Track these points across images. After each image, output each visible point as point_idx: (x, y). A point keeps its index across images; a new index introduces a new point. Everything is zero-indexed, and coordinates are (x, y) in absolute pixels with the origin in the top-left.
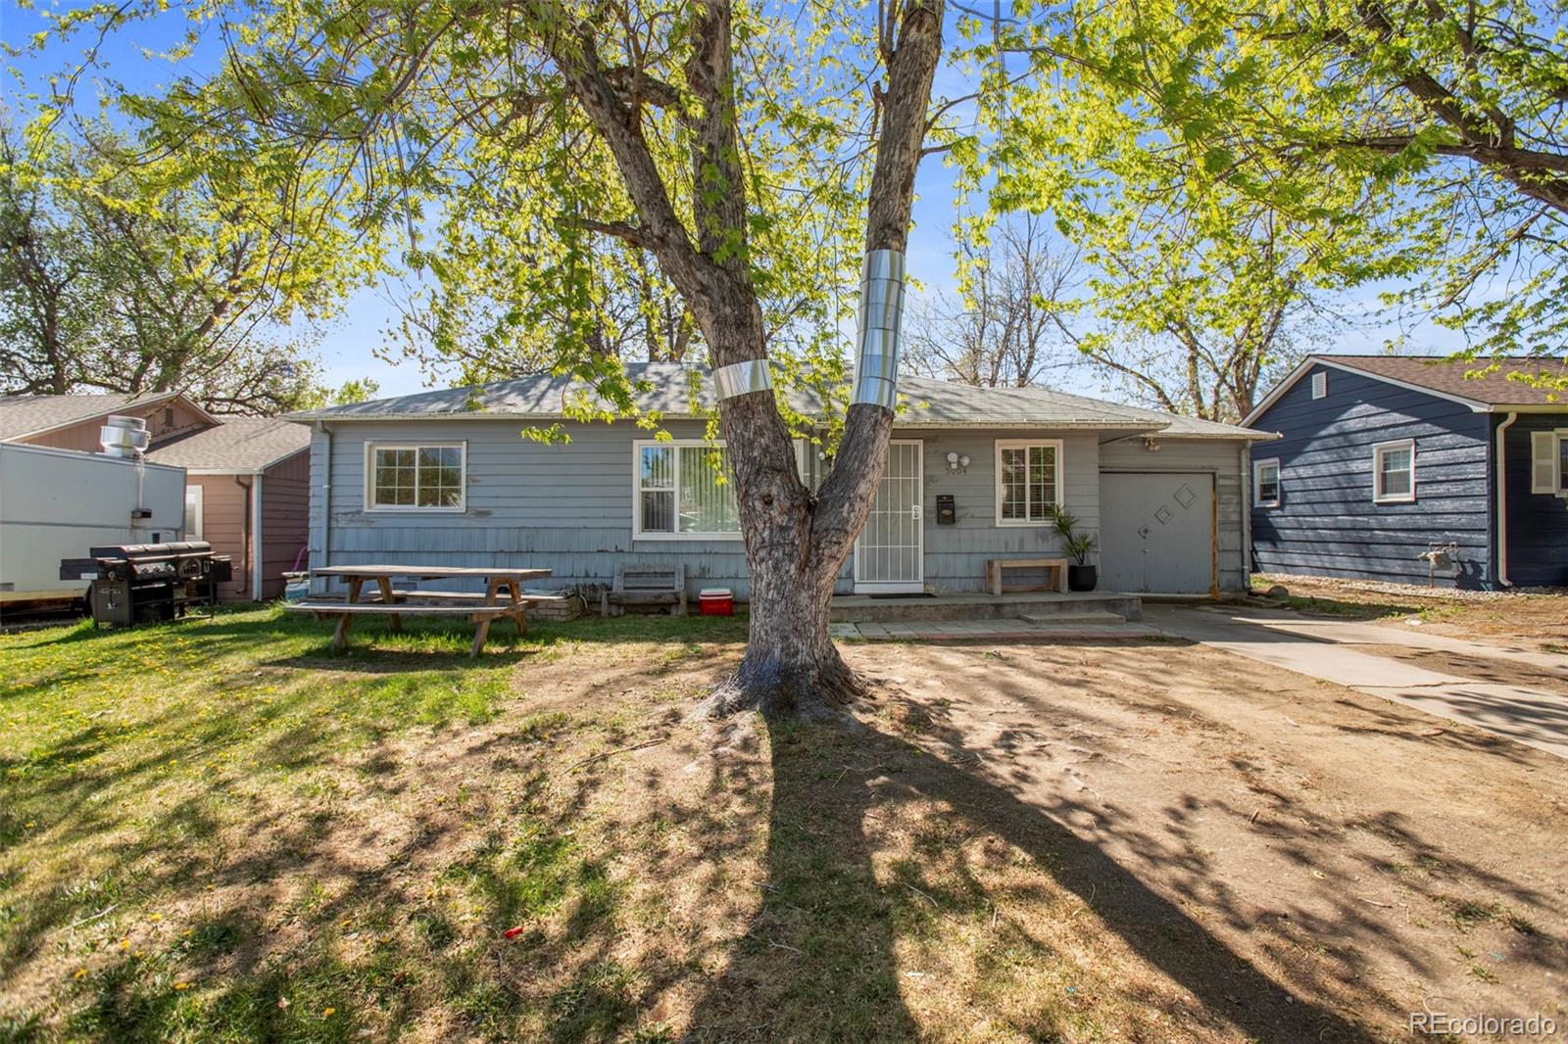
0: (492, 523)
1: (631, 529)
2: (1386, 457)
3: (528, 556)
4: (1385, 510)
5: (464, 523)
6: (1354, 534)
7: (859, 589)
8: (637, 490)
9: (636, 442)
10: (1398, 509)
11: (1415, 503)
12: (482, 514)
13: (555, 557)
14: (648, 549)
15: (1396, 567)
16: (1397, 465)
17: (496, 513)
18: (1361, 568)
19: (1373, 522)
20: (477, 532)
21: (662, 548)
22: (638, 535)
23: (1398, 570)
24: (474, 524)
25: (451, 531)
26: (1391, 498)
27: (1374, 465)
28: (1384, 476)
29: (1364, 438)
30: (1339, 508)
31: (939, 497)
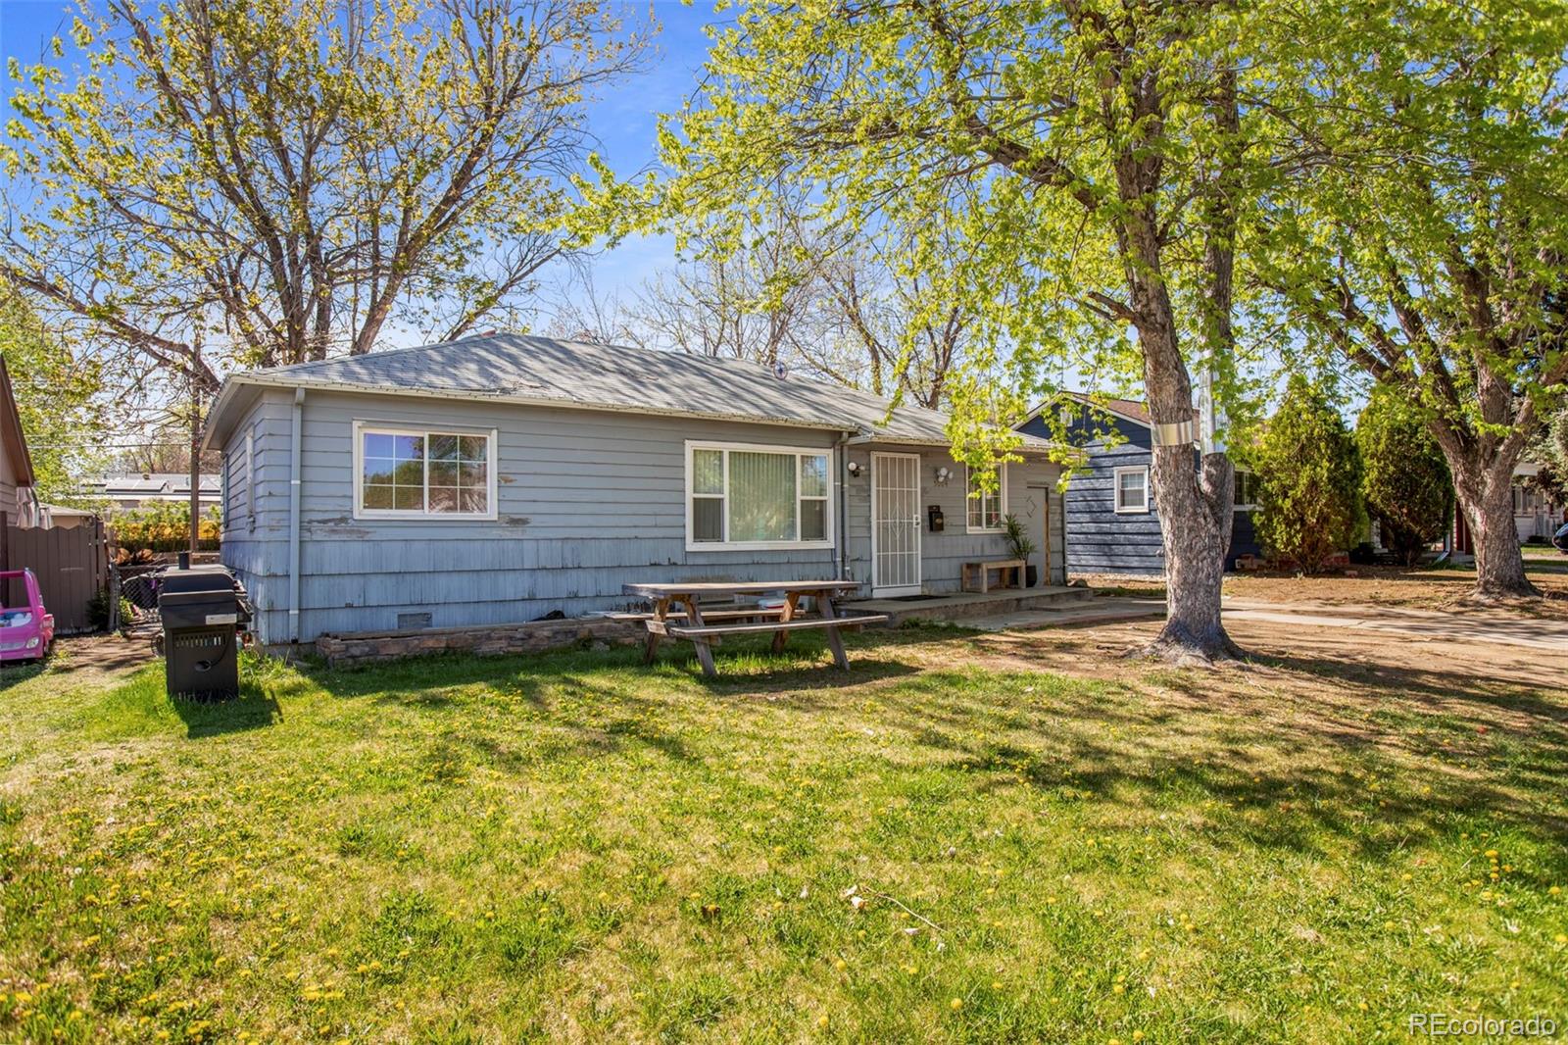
0: (529, 533)
1: (684, 538)
2: (1124, 477)
3: (574, 573)
4: (1123, 518)
5: (494, 533)
6: (1098, 537)
7: (877, 594)
8: (690, 495)
9: (687, 443)
10: (1134, 518)
11: (1149, 513)
12: (517, 522)
13: (604, 573)
14: (701, 561)
15: (1135, 562)
16: (1132, 485)
17: (535, 521)
18: (1104, 563)
19: (1114, 527)
20: (511, 544)
21: (713, 560)
22: (691, 546)
23: (1135, 564)
24: (507, 534)
25: (478, 544)
26: (1128, 509)
27: (1116, 483)
28: (1123, 493)
29: (1106, 462)
30: (1086, 517)
31: (930, 507)
